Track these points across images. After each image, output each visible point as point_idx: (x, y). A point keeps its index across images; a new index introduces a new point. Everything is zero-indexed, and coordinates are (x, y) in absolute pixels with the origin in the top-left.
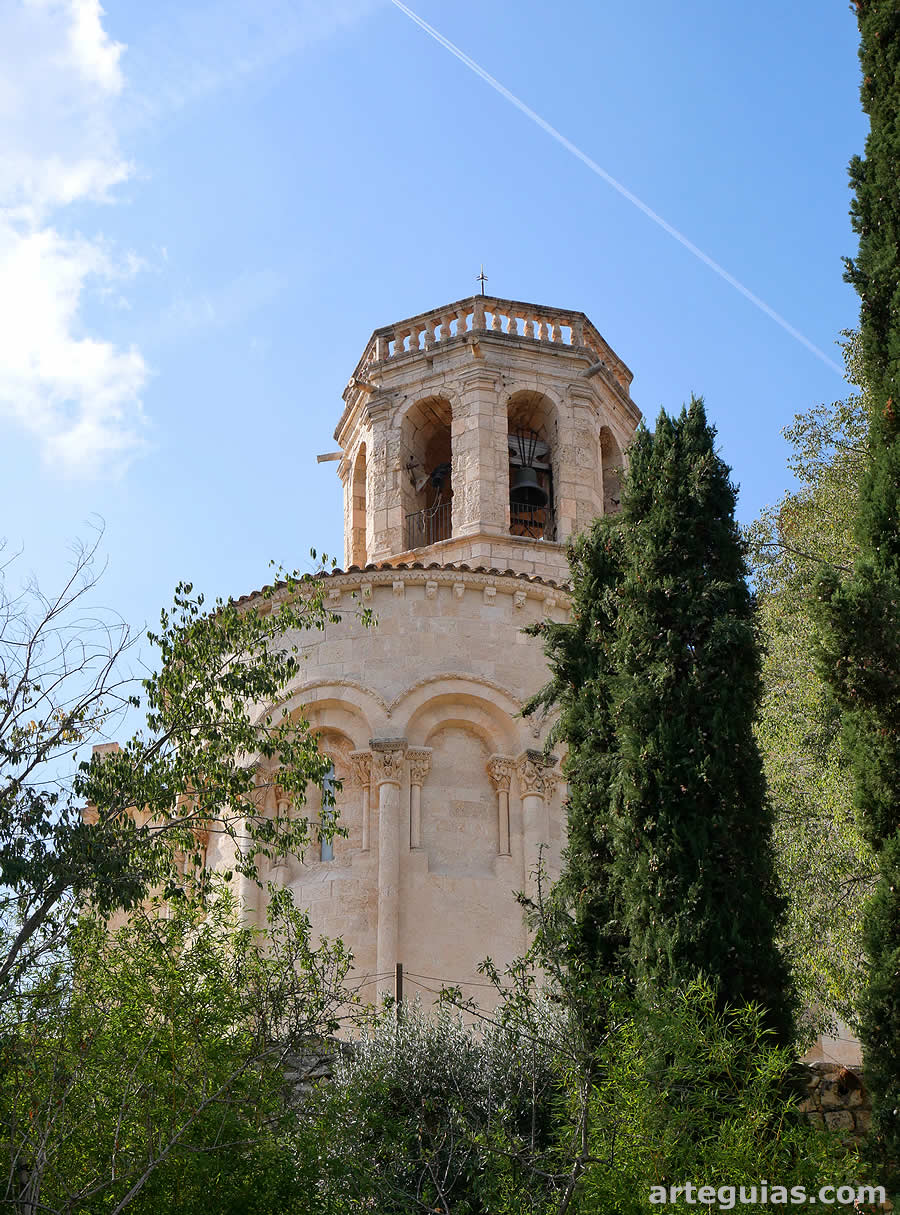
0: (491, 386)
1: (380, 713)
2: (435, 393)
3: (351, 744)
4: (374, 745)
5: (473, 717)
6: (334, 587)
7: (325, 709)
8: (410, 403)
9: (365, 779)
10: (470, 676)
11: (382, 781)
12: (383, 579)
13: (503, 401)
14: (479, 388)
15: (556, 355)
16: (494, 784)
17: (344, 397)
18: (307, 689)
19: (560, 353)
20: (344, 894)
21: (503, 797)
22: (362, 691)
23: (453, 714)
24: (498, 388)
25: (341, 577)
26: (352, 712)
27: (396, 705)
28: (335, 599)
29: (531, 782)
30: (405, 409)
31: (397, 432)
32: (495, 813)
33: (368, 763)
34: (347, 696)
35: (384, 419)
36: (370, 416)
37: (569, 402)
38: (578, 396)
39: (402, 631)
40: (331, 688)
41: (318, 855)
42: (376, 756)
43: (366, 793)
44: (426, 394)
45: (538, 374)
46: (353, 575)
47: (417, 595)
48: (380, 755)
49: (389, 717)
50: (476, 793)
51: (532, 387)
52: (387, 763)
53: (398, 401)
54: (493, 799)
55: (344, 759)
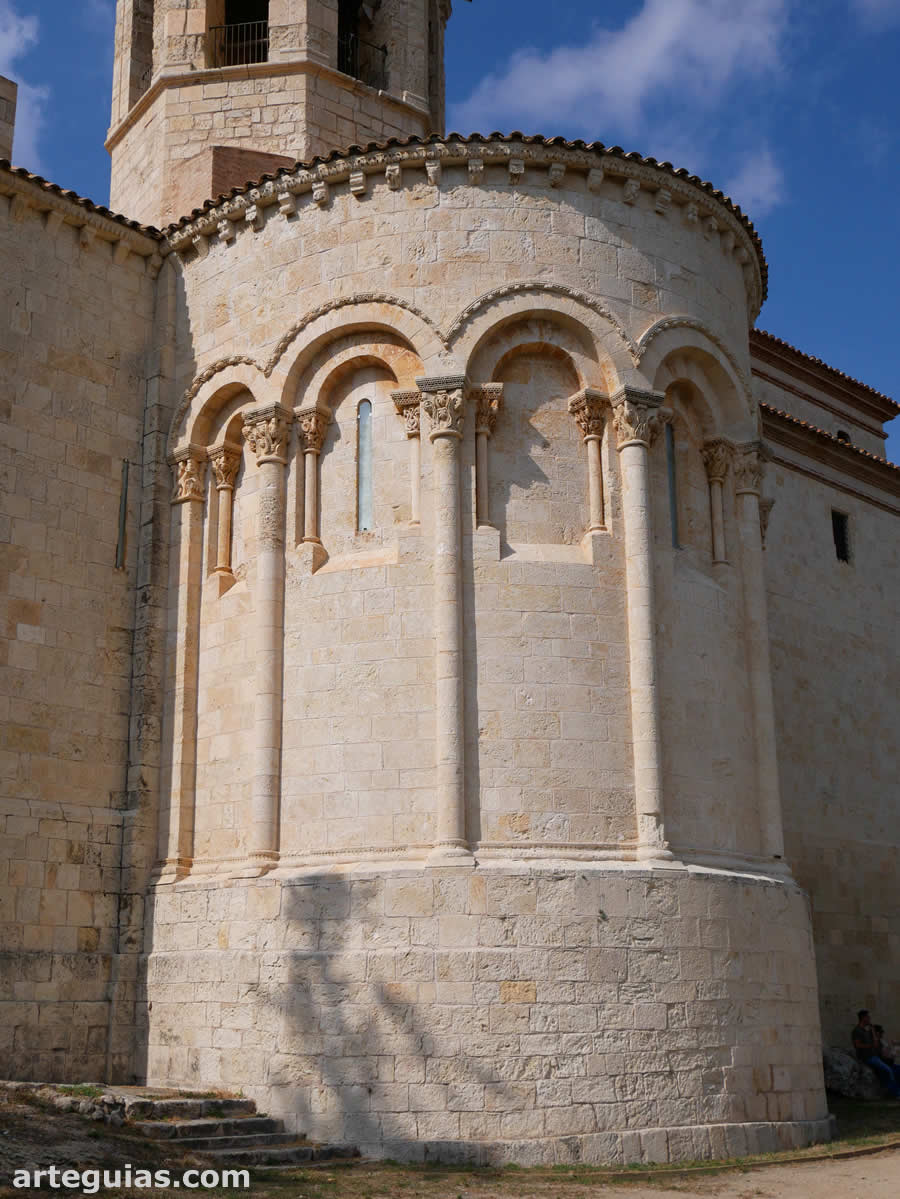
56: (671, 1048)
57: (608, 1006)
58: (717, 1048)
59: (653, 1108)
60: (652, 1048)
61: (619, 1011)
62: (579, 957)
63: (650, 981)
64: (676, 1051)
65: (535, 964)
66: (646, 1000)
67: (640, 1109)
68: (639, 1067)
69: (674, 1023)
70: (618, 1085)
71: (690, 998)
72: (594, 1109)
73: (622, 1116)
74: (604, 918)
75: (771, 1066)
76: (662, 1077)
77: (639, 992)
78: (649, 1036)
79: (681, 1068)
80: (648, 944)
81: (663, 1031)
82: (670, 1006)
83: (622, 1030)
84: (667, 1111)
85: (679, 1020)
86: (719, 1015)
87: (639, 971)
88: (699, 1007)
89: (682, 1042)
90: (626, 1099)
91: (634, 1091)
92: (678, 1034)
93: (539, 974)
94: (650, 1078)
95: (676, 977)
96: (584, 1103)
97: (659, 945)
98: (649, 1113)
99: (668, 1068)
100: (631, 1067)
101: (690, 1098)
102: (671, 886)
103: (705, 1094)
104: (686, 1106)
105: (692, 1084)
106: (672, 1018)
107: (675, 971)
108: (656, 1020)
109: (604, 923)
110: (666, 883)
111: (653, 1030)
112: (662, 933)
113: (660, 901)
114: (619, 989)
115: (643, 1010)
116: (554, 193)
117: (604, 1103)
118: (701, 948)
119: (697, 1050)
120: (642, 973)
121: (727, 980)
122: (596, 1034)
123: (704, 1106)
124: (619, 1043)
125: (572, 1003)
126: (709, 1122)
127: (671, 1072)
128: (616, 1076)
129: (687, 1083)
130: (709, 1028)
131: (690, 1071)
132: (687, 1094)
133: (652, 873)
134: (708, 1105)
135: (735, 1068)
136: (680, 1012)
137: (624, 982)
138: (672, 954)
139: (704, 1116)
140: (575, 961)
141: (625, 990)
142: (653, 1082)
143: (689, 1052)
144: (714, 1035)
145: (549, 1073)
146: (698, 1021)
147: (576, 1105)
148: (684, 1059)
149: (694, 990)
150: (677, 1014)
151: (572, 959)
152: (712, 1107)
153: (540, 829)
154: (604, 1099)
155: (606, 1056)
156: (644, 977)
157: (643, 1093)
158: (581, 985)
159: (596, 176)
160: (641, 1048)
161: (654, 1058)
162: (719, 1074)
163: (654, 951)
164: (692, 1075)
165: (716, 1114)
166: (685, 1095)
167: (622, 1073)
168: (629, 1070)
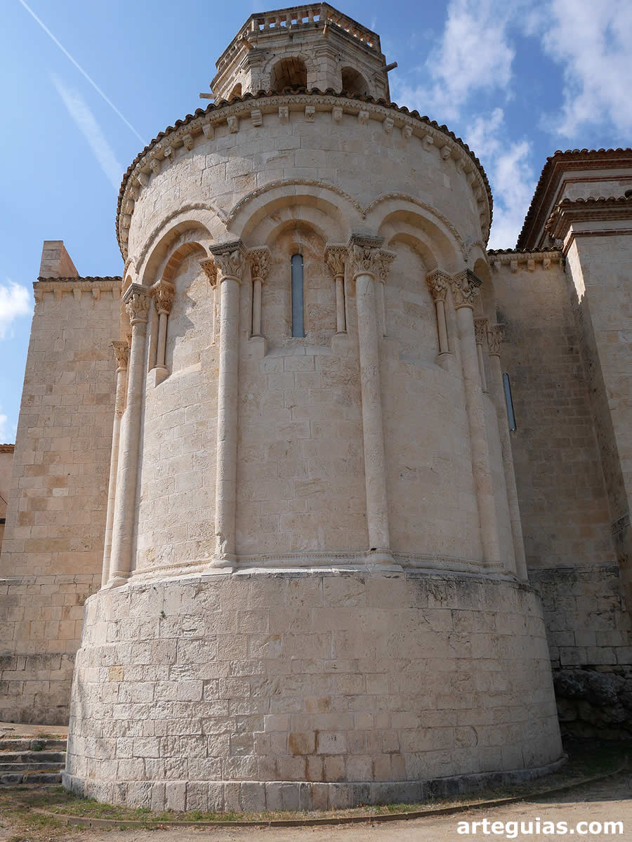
0: (333, 57)
1: (356, 214)
2: (295, 55)
3: (322, 239)
4: (356, 239)
5: (420, 235)
6: (311, 104)
7: (299, 205)
8: (277, 59)
9: (339, 269)
10: (420, 201)
11: (361, 272)
12: (353, 106)
13: (339, 69)
14: (327, 56)
15: (367, 53)
16: (433, 293)
17: (217, 64)
18: (285, 185)
19: (369, 53)
20: (327, 369)
21: (440, 305)
22: (338, 193)
23: (407, 230)
24: (337, 60)
25: (318, 97)
26: (326, 210)
27: (370, 210)
28: (310, 115)
29: (467, 296)
30: (273, 62)
31: (268, 75)
32: (435, 318)
33: (343, 256)
34: (323, 194)
35: (259, 66)
36: (249, 63)
37: (373, 82)
38: (379, 81)
39: (366, 152)
40: (307, 187)
41: (290, 330)
42: (357, 250)
43: (339, 282)
44: (288, 55)
45: (357, 60)
46: (329, 97)
47: (376, 128)
48: (360, 249)
49: (364, 218)
50: (421, 298)
51: (354, 67)
52: (366, 257)
53: (269, 57)
54: (432, 305)
55: (314, 251)
56: (205, 716)
57: (162, 682)
58: (248, 716)
59: (185, 764)
60: (189, 715)
61: (168, 687)
62: (147, 647)
63: (192, 663)
64: (209, 718)
65: (125, 653)
66: (188, 678)
67: (175, 764)
68: (177, 731)
69: (209, 695)
70: (162, 745)
71: (224, 675)
72: (144, 762)
73: (162, 769)
74: (164, 616)
75: (317, 732)
76: (194, 740)
77: (184, 671)
78: (187, 706)
79: (211, 733)
80: (192, 634)
81: (198, 703)
82: (206, 682)
83: (169, 701)
84: (195, 768)
85: (212, 693)
86: (251, 690)
87: (184, 656)
88: (232, 682)
89: (215, 711)
90: (166, 755)
91: (173, 748)
92: (211, 704)
93: (126, 661)
94: (185, 740)
95: (213, 659)
96: (140, 757)
97: (201, 634)
98: (181, 768)
99: (200, 733)
100: (172, 731)
101: (217, 757)
102: (215, 588)
103: (231, 755)
104: (212, 764)
105: (220, 745)
106: (207, 692)
107: (213, 653)
108: (193, 693)
109: (165, 620)
110: (211, 586)
111: (190, 701)
112: (204, 625)
113: (205, 601)
114: (170, 670)
115: (186, 686)
116: (191, 152)
117: (151, 758)
118: (239, 634)
119: (228, 718)
120: (187, 657)
121: (262, 659)
122: (151, 704)
123: (230, 765)
124: (165, 711)
125: (140, 681)
126: (233, 778)
127: (203, 735)
128: (161, 737)
129: (217, 745)
130: (241, 699)
131: (219, 735)
132: (214, 754)
133: (201, 579)
134: (235, 764)
135: (267, 733)
136: (214, 686)
137: (174, 664)
138: (211, 641)
139: (228, 774)
140: (145, 650)
141: (174, 671)
142: (187, 743)
143: (219, 720)
144: (245, 705)
145: (124, 733)
146: (230, 694)
147: (135, 758)
148: (216, 725)
149: (228, 669)
150: (212, 688)
151: (143, 649)
152: (238, 766)
153: (160, 557)
154: (151, 755)
155: (156, 721)
156: (188, 660)
157: (178, 752)
158: (147, 667)
159: (207, 129)
160: (179, 715)
161: (190, 724)
162: (250, 738)
163: (197, 640)
164: (221, 738)
165: (242, 772)
166: (212, 755)
167: (165, 735)
168: (170, 733)
